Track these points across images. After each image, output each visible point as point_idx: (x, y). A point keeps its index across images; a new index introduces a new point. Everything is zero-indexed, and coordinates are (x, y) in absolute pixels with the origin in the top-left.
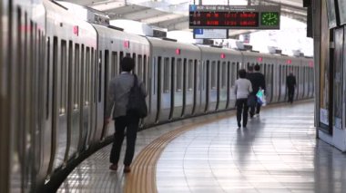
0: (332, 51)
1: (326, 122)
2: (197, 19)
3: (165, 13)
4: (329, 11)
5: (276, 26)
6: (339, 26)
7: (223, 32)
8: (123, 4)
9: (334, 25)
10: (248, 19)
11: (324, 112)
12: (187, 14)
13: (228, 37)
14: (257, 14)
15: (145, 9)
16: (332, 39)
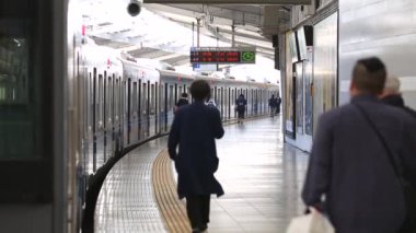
0: (294, 79)
1: (291, 130)
2: (196, 57)
3: (169, 53)
4: (292, 50)
5: (253, 61)
6: (300, 61)
7: (214, 66)
8: (140, 47)
9: (295, 60)
10: (233, 57)
11: (290, 123)
12: (188, 54)
13: (218, 70)
14: (239, 53)
15: (155, 50)
16: (294, 70)
